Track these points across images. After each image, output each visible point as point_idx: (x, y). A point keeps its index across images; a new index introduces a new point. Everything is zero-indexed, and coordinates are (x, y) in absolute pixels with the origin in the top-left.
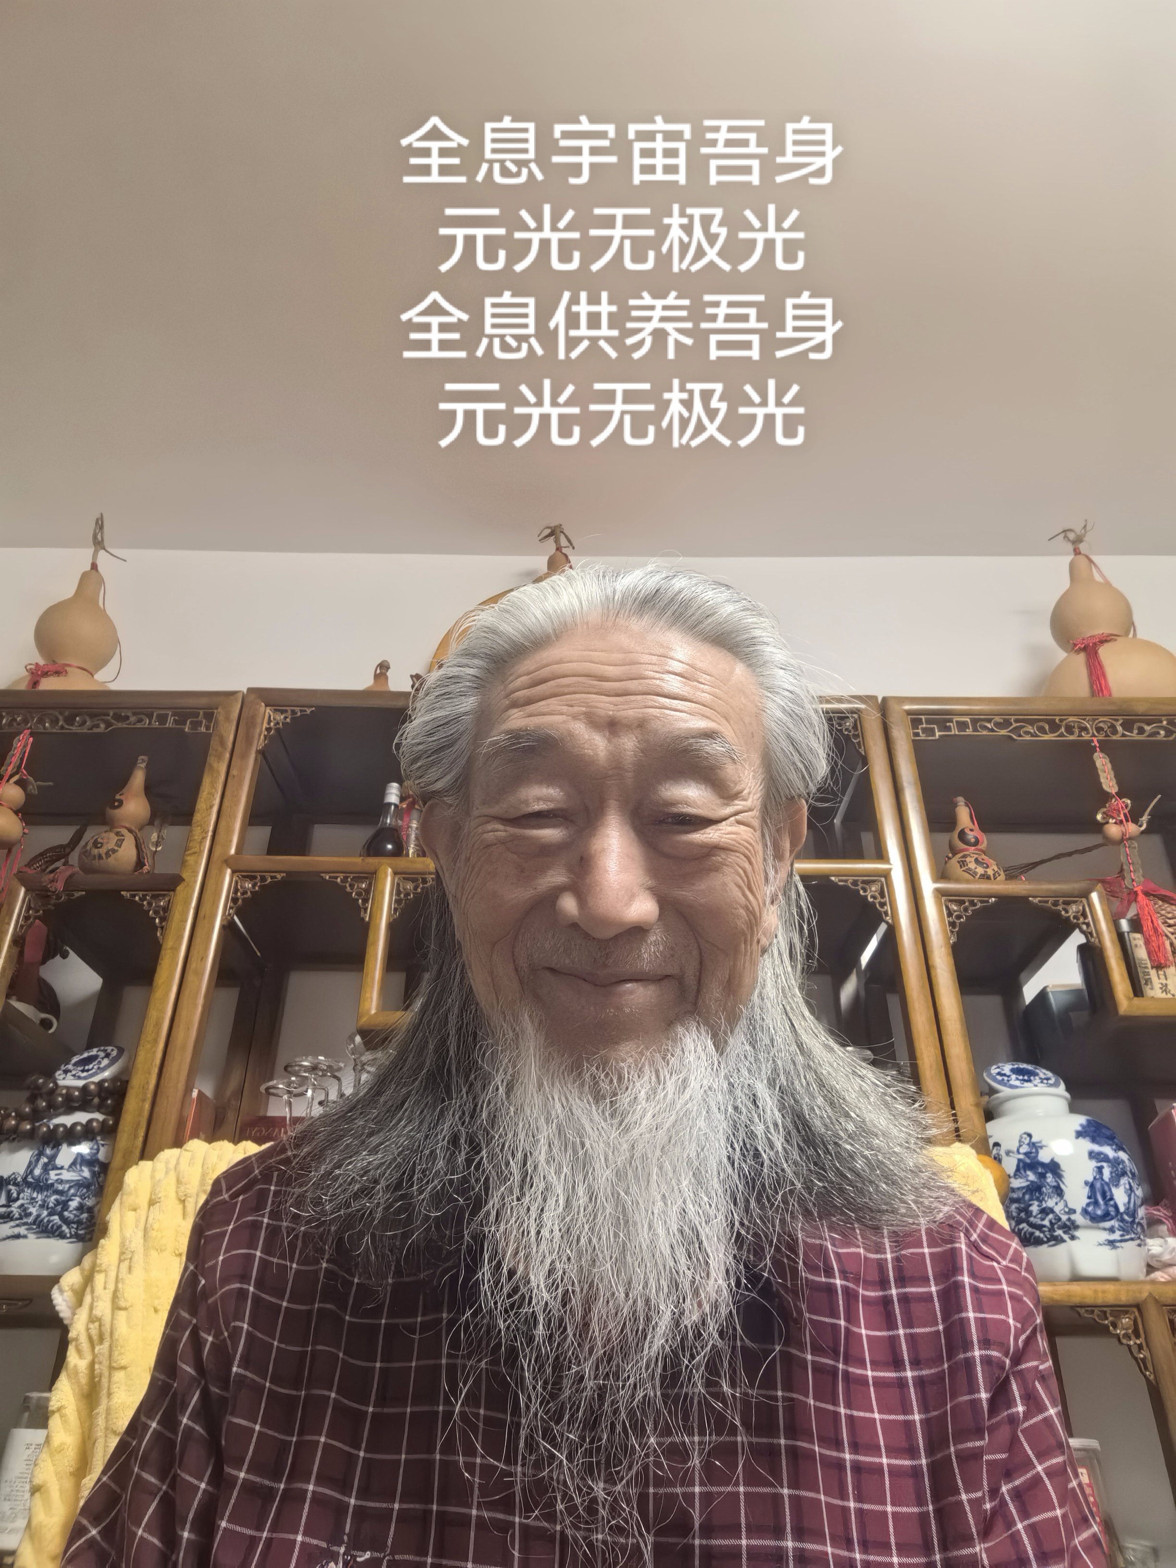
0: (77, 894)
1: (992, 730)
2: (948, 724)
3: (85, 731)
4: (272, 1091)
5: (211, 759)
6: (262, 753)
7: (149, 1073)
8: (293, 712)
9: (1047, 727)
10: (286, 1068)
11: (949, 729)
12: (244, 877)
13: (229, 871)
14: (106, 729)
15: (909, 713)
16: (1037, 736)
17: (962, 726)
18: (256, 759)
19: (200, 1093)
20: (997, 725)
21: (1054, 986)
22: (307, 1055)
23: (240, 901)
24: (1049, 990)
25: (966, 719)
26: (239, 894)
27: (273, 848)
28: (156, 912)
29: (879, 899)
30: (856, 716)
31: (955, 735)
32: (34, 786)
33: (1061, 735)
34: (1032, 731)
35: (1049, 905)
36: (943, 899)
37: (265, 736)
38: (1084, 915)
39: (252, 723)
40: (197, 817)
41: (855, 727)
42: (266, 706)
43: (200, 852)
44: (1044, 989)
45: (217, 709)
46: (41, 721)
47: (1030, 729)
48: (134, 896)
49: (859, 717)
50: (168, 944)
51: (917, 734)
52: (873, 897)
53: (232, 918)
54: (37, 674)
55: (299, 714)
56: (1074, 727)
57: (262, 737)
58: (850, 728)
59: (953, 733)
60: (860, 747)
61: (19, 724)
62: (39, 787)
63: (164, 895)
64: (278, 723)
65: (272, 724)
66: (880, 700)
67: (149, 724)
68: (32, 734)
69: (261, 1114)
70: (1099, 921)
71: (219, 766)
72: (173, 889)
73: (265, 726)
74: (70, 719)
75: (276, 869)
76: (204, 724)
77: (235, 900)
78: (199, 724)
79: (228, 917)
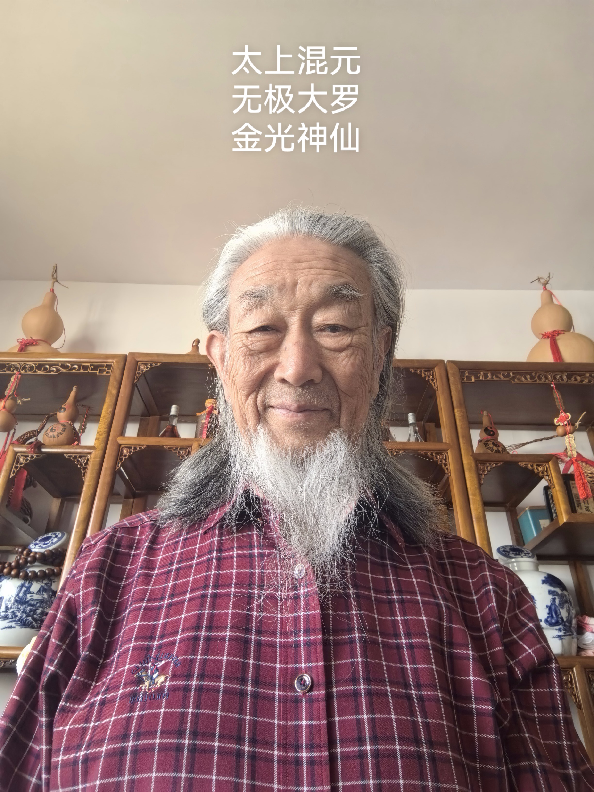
0: (42, 455)
1: (501, 378)
2: (479, 375)
3: (47, 373)
5: (110, 388)
6: (136, 385)
12: (126, 447)
15: (460, 369)
16: (524, 381)
17: (486, 375)
20: (504, 375)
23: (123, 460)
25: (488, 372)
26: (123, 456)
27: (141, 434)
28: (81, 465)
29: (444, 462)
31: (482, 380)
33: (536, 381)
35: (529, 466)
36: (477, 462)
37: (137, 377)
38: (547, 471)
41: (433, 376)
42: (138, 361)
45: (113, 363)
46: (25, 368)
48: (71, 457)
51: (463, 379)
53: (120, 468)
54: (24, 345)
55: (154, 366)
56: (542, 377)
60: (435, 386)
62: (23, 401)
63: (86, 456)
64: (143, 371)
65: (140, 371)
66: (445, 362)
67: (79, 370)
68: (20, 375)
71: (114, 392)
72: (90, 453)
73: (137, 371)
74: (40, 367)
75: (142, 444)
76: (106, 370)
77: (121, 459)
78: (104, 370)
79: (118, 468)
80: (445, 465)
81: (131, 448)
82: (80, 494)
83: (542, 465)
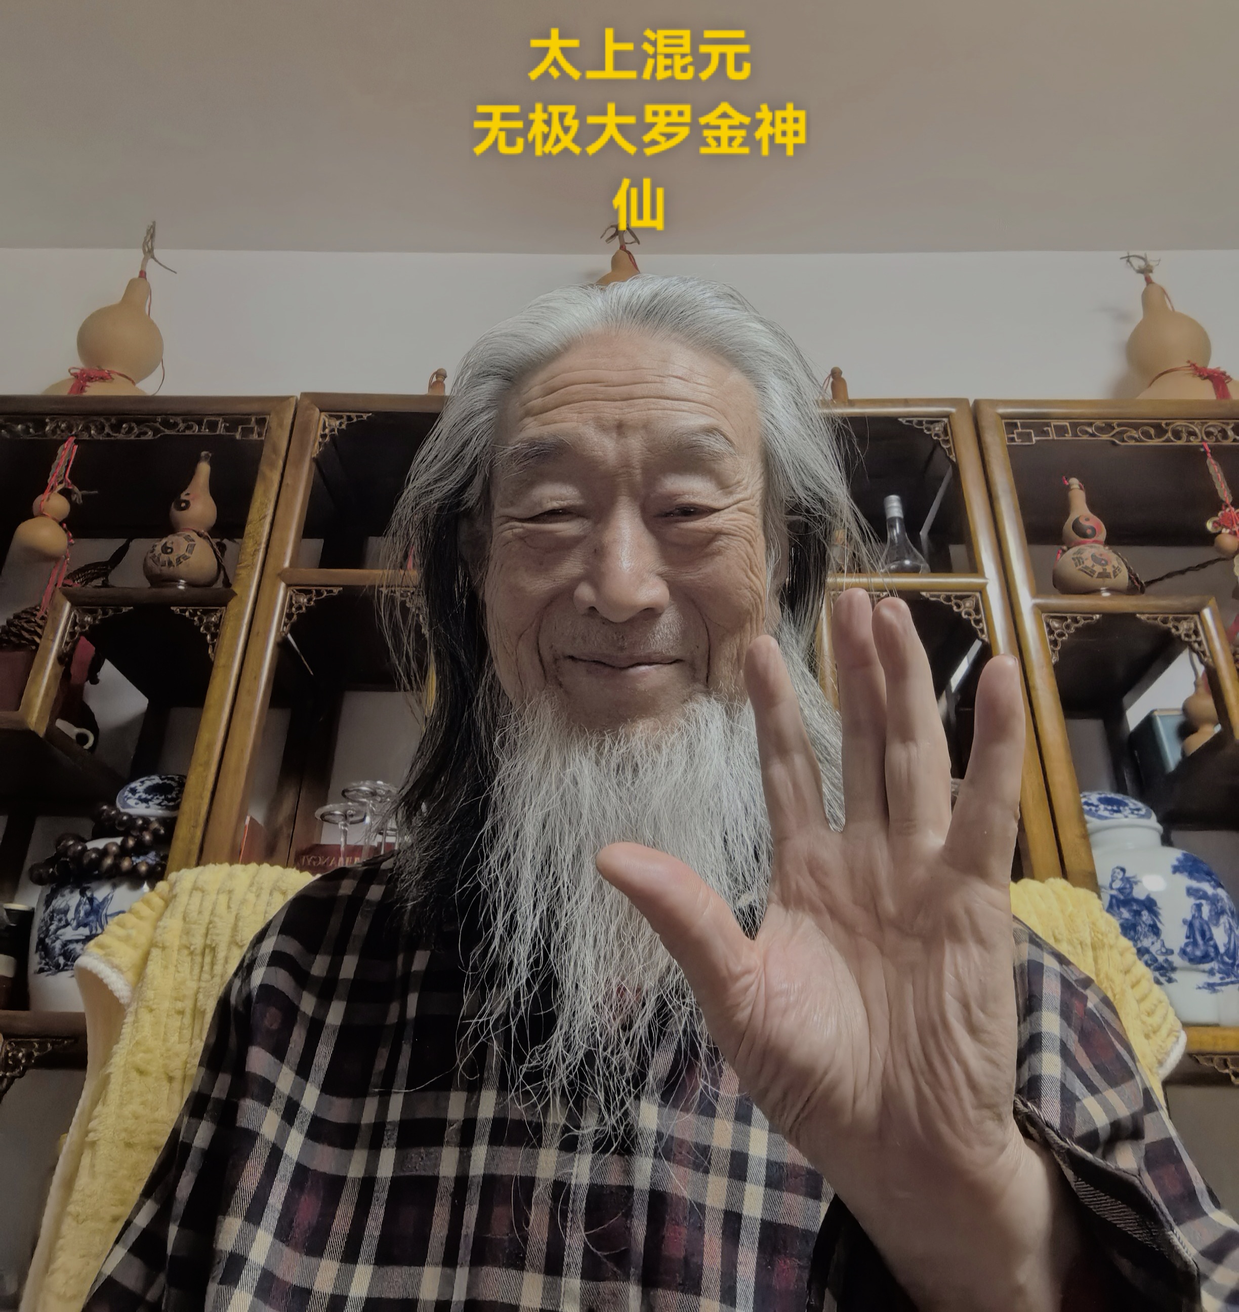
0: (124, 610)
1: (1093, 435)
2: (1045, 429)
3: (133, 438)
4: (327, 817)
5: (263, 468)
6: (318, 462)
7: (202, 798)
8: (349, 418)
9: (1152, 431)
10: (343, 792)
11: (1046, 433)
12: (300, 591)
13: (283, 585)
14: (154, 435)
15: (1003, 417)
16: (1142, 441)
17: (1061, 430)
18: (310, 468)
19: (252, 819)
20: (1100, 429)
21: (1162, 710)
22: (365, 780)
23: (295, 617)
24: (1156, 713)
25: (1066, 423)
26: (294, 609)
27: (327, 561)
28: (207, 628)
29: (974, 616)
30: (946, 420)
31: (1053, 440)
32: (78, 495)
33: (1168, 440)
34: (1136, 436)
35: (1159, 622)
36: (1044, 616)
37: (320, 443)
38: (1196, 633)
39: (306, 430)
40: (249, 528)
41: (945, 432)
42: (321, 411)
43: (253, 566)
44: (1152, 712)
45: (269, 415)
46: (87, 429)
47: (1134, 433)
48: (185, 611)
49: (949, 422)
50: (220, 661)
51: (1012, 440)
52: (969, 614)
53: (286, 635)
54: (82, 379)
55: (355, 420)
56: (1181, 431)
57: (317, 444)
58: (940, 432)
59: (1051, 438)
60: (950, 453)
61: (62, 431)
62: (83, 496)
63: (217, 610)
64: (333, 430)
65: (327, 431)
66: (971, 403)
67: (199, 431)
68: (76, 442)
69: (315, 842)
70: (1211, 638)
71: (274, 476)
72: (225, 604)
73: (320, 432)
74: (118, 425)
75: (331, 583)
76: (257, 430)
77: (290, 615)
78: (252, 430)
79: (282, 636)
80: (978, 622)
81: (310, 592)
83: (1185, 619)
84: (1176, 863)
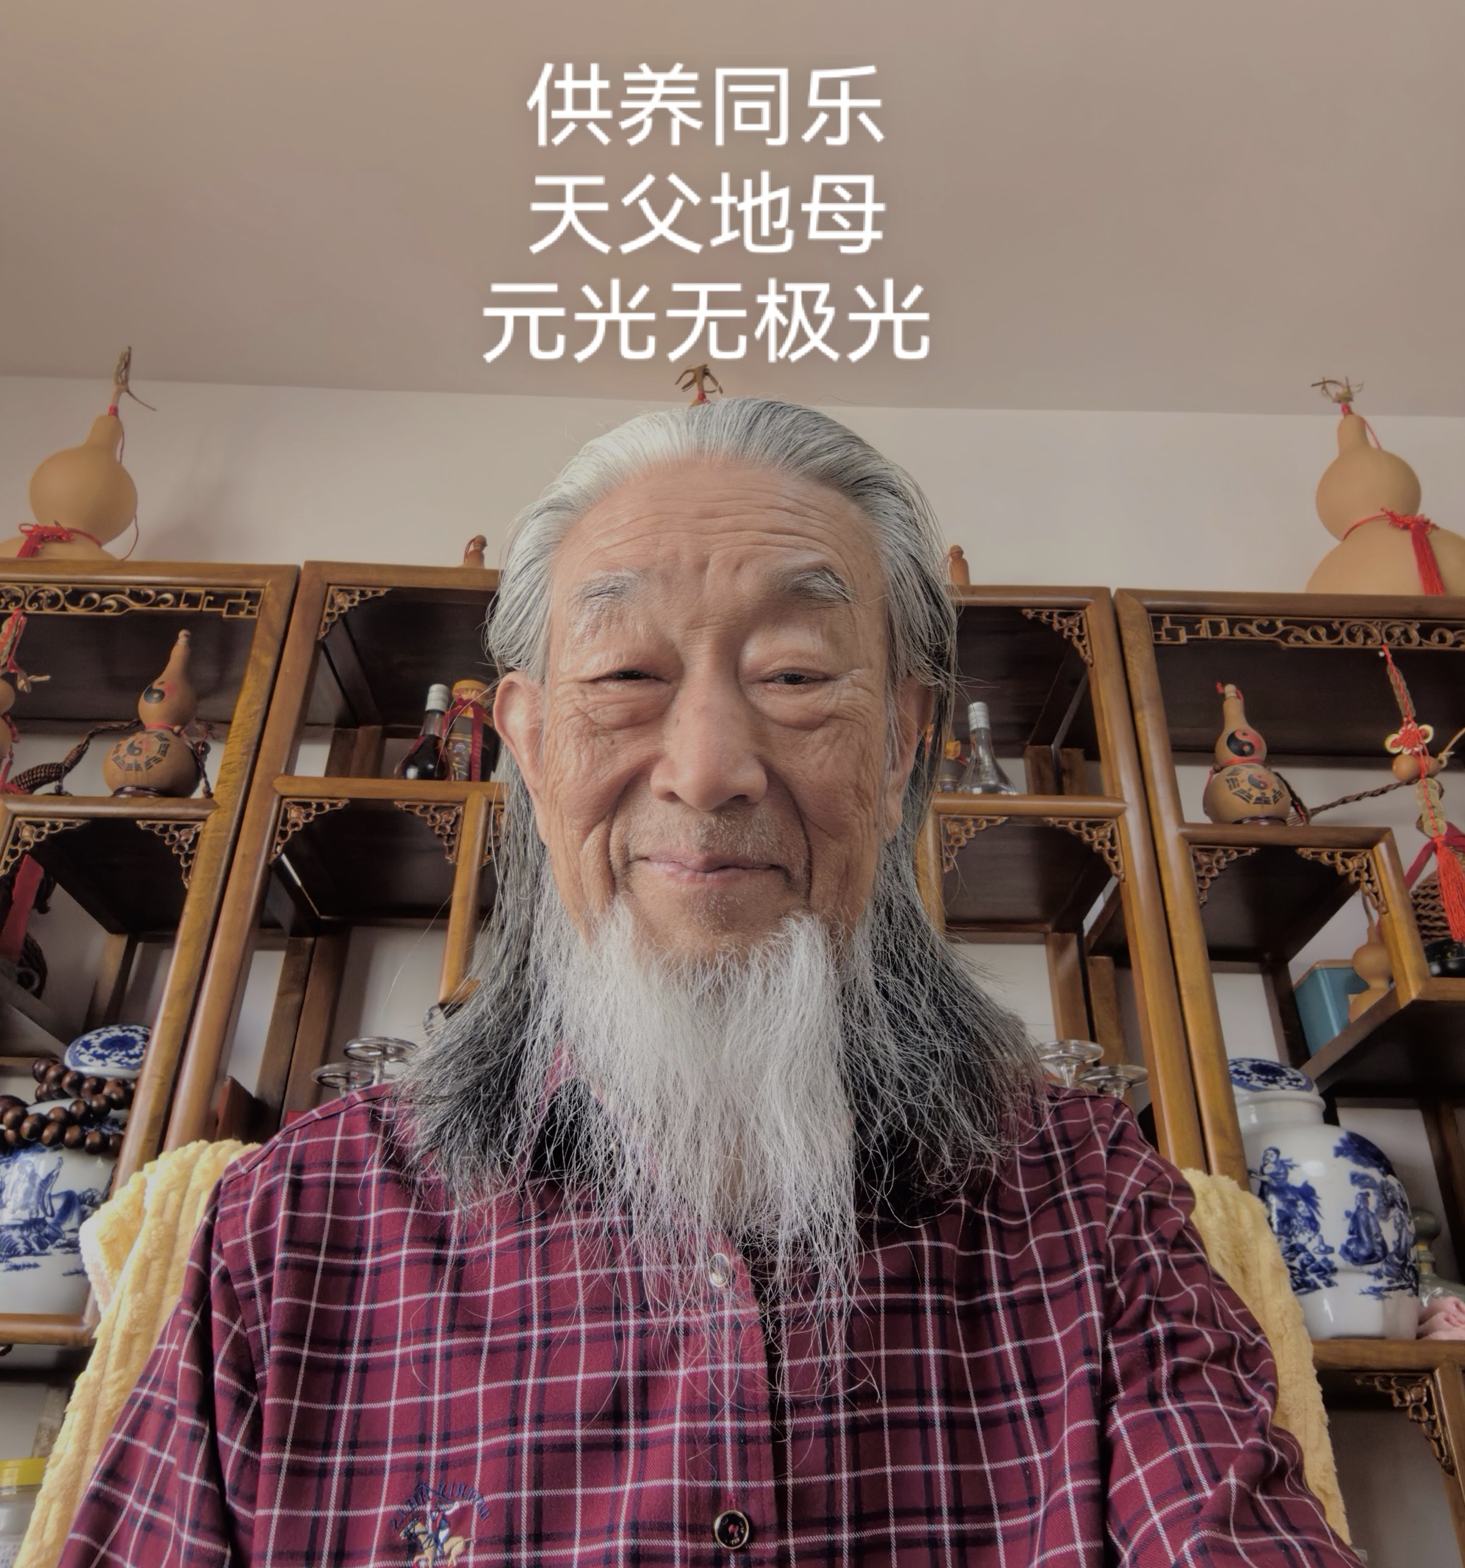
0: (79, 824)
1: (1253, 634)
2: (1197, 625)
3: (93, 613)
5: (254, 650)
6: (322, 645)
11: (1198, 631)
12: (297, 803)
13: (276, 796)
14: (120, 610)
15: (1150, 610)
16: (1310, 642)
17: (1216, 627)
20: (1260, 627)
23: (289, 836)
25: (1222, 619)
28: (181, 848)
29: (1109, 847)
30: (1081, 612)
31: (1207, 639)
32: (26, 681)
33: (1341, 642)
34: (1304, 636)
35: (1324, 857)
36: (1191, 848)
37: (326, 624)
38: (1368, 870)
41: (1080, 627)
42: (328, 585)
43: (240, 772)
45: (265, 588)
46: (37, 599)
47: (1302, 633)
48: (153, 827)
49: (1086, 614)
50: (194, 888)
51: (1157, 637)
52: (1101, 844)
53: (280, 857)
54: (38, 539)
55: (370, 595)
56: (1358, 632)
57: (323, 625)
58: (1074, 627)
59: (1203, 636)
60: (1086, 652)
61: (7, 602)
62: (32, 683)
64: (342, 608)
65: (335, 609)
66: (1113, 593)
67: (177, 605)
68: (25, 616)
70: (1386, 877)
71: (268, 662)
72: (203, 819)
73: (327, 610)
74: (74, 597)
75: (337, 795)
76: (247, 607)
77: (283, 834)
78: (241, 607)
79: (275, 856)
80: (1112, 854)
81: (309, 805)
82: (175, 924)
83: (1356, 854)
84: (1339, 1144)
